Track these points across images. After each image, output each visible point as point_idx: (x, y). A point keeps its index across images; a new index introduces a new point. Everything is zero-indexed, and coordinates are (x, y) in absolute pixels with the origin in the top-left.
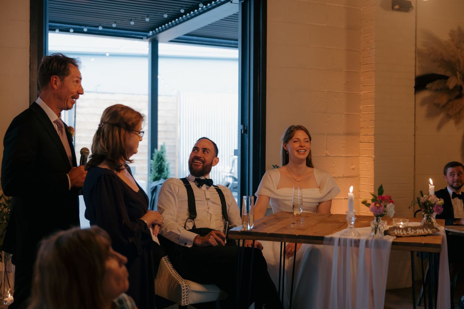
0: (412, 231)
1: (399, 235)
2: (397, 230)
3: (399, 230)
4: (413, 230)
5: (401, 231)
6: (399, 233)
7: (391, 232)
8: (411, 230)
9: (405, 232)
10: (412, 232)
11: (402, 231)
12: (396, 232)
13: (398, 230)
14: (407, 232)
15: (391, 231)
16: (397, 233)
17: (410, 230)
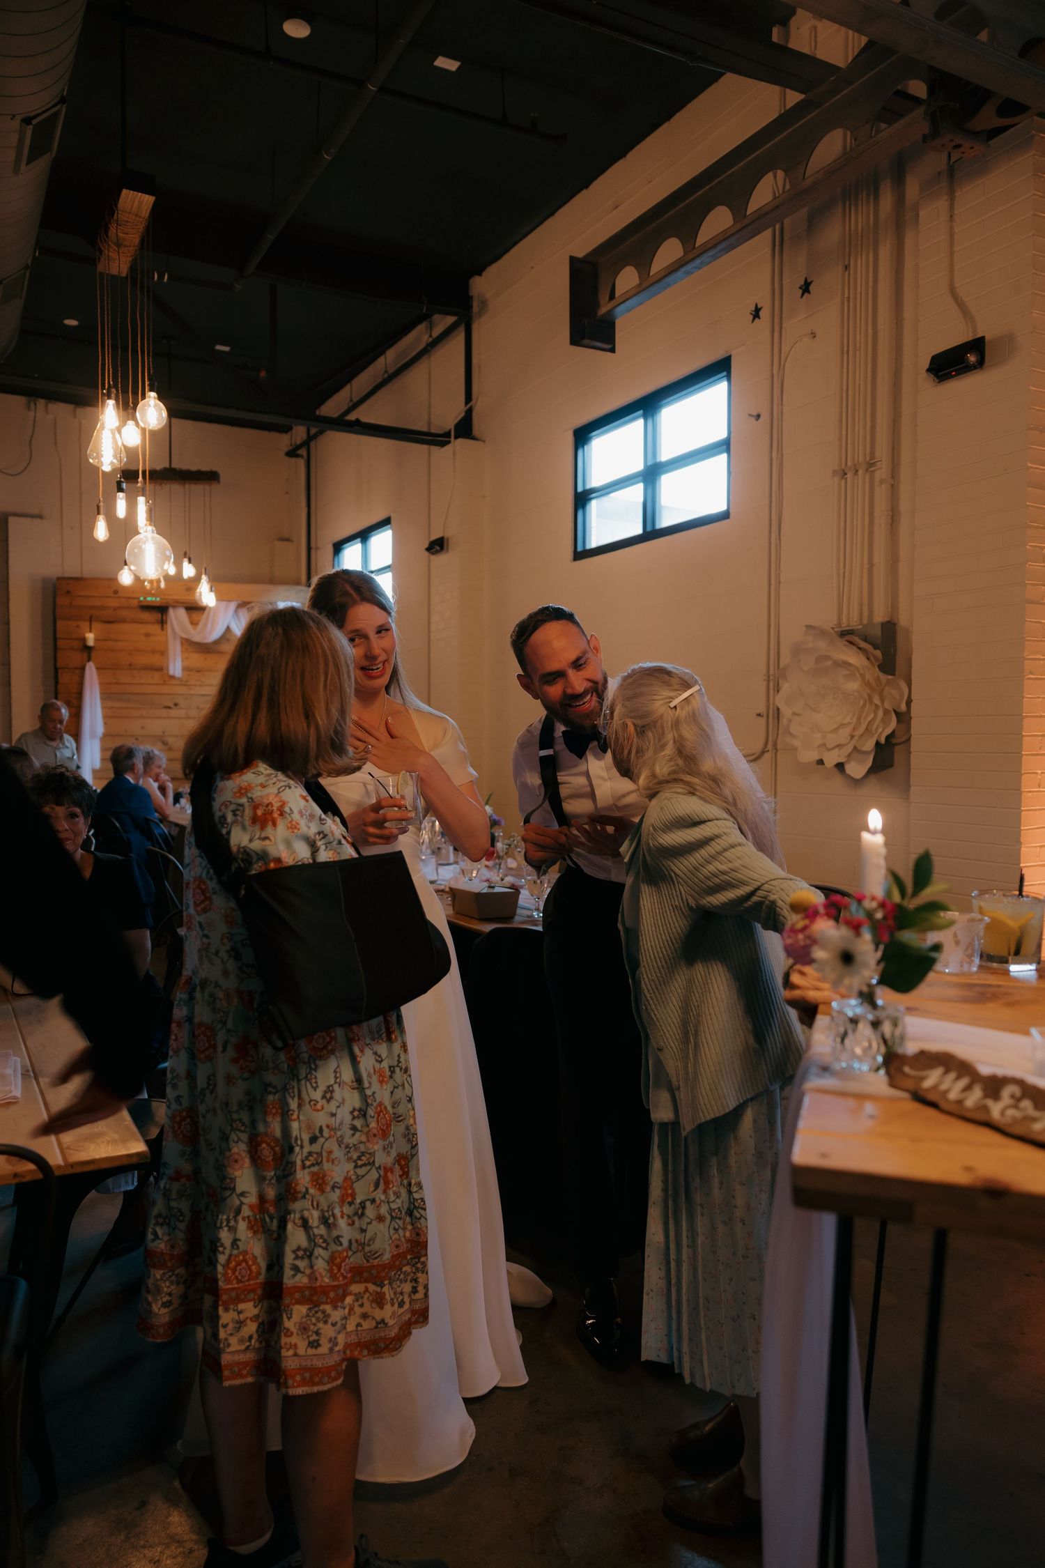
0: (1016, 1107)
1: (932, 1097)
2: (946, 1072)
3: (958, 1078)
4: (1027, 1104)
5: (964, 1082)
6: (943, 1087)
7: (907, 1069)
8: (1019, 1100)
9: (974, 1098)
10: (1011, 1112)
11: (968, 1088)
12: (932, 1078)
13: (952, 1075)
14: (990, 1103)
15: (912, 1068)
16: (935, 1087)
17: (1013, 1096)
